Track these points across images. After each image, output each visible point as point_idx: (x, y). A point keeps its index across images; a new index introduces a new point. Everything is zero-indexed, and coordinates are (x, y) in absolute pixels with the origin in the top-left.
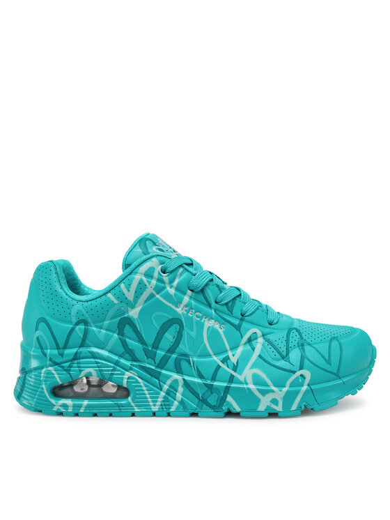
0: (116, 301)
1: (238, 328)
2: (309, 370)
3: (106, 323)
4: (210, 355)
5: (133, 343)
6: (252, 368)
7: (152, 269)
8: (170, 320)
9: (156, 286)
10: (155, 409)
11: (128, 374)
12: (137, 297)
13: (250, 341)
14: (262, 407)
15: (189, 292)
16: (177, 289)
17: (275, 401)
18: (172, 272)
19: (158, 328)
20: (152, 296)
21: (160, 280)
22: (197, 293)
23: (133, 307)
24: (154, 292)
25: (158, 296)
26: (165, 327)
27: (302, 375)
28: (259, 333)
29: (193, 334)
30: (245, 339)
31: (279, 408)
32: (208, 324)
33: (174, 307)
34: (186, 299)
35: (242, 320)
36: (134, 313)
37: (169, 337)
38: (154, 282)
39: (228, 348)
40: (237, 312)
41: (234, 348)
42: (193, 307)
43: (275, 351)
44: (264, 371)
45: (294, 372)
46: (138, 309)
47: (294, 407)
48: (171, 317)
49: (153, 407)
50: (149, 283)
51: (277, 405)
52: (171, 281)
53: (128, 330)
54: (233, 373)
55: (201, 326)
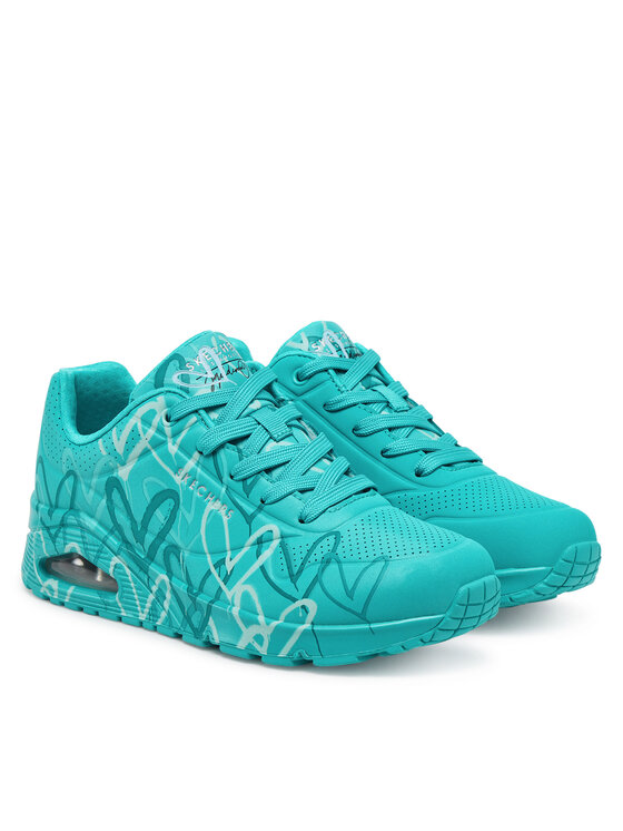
0: (104, 453)
1: (249, 519)
2: (316, 602)
3: (95, 480)
4: (205, 553)
5: (122, 518)
6: (245, 583)
7: (153, 413)
8: (164, 491)
9: (154, 437)
10: (142, 617)
11: (115, 560)
12: (127, 450)
13: (260, 542)
14: (242, 644)
15: (196, 455)
16: (181, 448)
17: (259, 638)
18: (178, 420)
19: (149, 500)
20: (146, 452)
21: (160, 430)
22: (208, 456)
23: (123, 464)
24: (149, 447)
25: (154, 453)
26: (157, 501)
27: (303, 607)
28: (277, 533)
29: (190, 518)
30: (253, 538)
31: (262, 650)
32: (212, 506)
33: (171, 473)
34: (191, 464)
35: (260, 509)
36: (123, 473)
37: (160, 516)
38: (151, 432)
39: (228, 547)
40: (256, 495)
41: (235, 549)
42: (197, 477)
43: (285, 563)
44: (259, 591)
45: (294, 600)
46: (129, 467)
47: (283, 653)
48: (166, 487)
49: (140, 614)
50: (145, 432)
51: (261, 644)
52: (175, 435)
53: (116, 495)
54: (222, 585)
55: (201, 507)
